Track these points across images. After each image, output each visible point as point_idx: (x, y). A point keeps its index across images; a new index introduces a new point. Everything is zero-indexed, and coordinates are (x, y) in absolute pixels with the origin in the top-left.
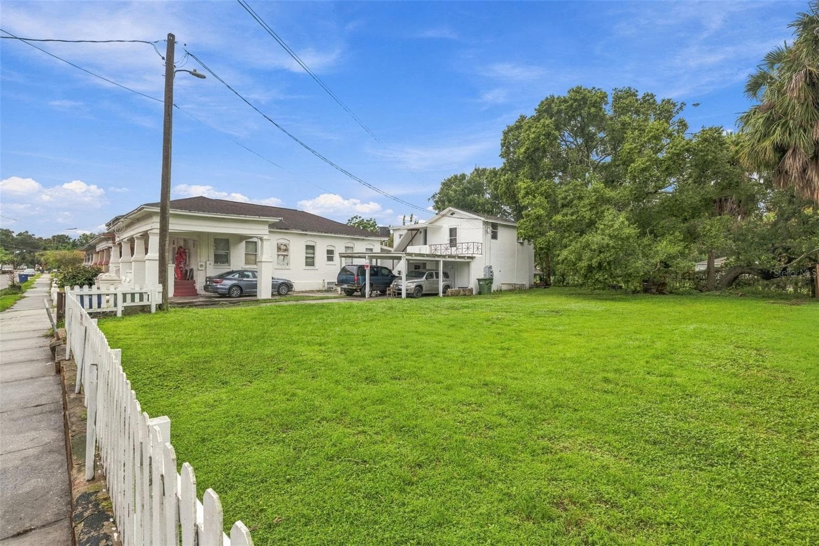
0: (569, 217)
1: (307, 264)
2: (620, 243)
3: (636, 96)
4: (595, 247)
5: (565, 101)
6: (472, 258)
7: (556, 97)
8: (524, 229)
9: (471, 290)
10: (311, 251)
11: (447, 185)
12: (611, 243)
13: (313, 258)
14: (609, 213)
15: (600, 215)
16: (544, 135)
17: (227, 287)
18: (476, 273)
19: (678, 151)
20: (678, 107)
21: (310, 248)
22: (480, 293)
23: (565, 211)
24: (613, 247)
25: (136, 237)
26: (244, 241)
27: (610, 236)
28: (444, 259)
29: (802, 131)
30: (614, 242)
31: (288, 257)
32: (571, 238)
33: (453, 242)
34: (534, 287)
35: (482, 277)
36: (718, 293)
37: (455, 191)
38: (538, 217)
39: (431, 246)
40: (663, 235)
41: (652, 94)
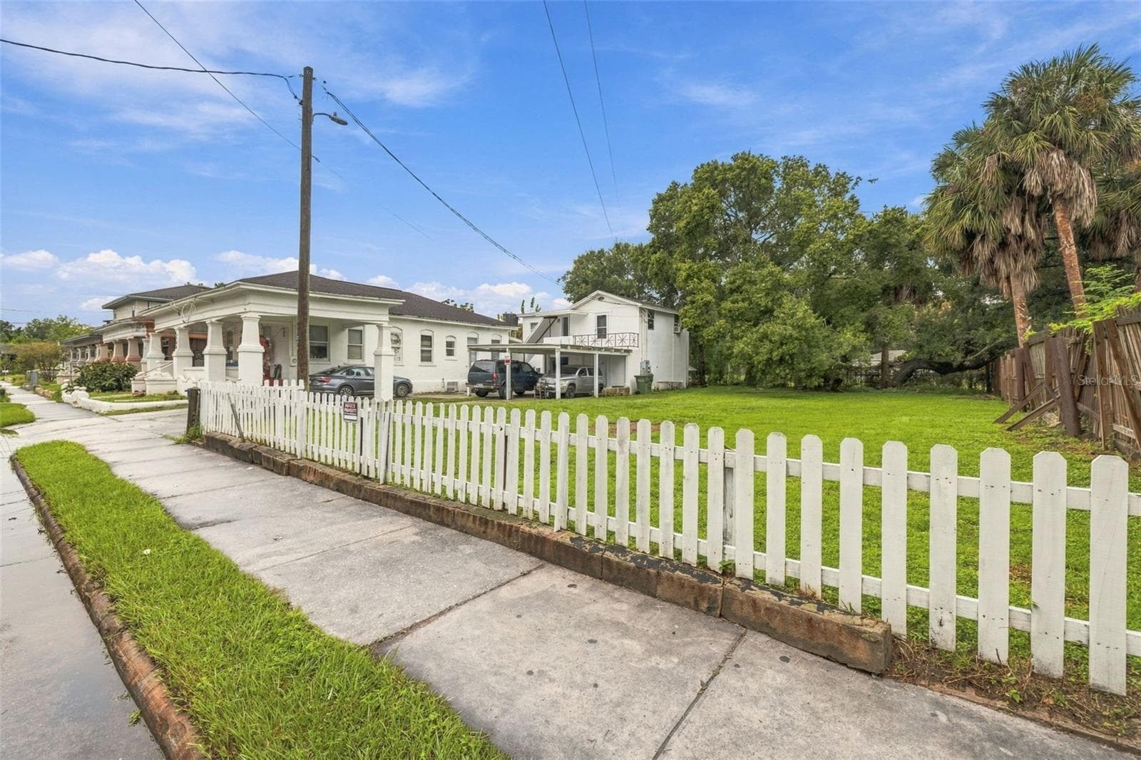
0: (741, 304)
1: (423, 360)
2: (804, 333)
3: (807, 166)
4: (776, 338)
5: (731, 169)
6: (629, 351)
7: (720, 163)
8: (690, 318)
9: (628, 390)
10: (428, 343)
11: (581, 262)
12: (795, 334)
13: (430, 351)
14: (788, 301)
15: (778, 302)
16: (708, 207)
17: (336, 387)
18: (633, 369)
19: (860, 233)
20: (854, 181)
21: (427, 340)
22: (637, 393)
23: (735, 296)
24: (796, 339)
25: (212, 323)
26: (347, 330)
27: (792, 326)
28: (600, 353)
29: (991, 216)
30: (798, 333)
31: (400, 350)
32: (743, 328)
33: (602, 333)
34: (691, 386)
35: (638, 374)
36: (895, 390)
37: (593, 271)
38: (707, 304)
39: (575, 337)
40: (844, 325)
41: (824, 166)
